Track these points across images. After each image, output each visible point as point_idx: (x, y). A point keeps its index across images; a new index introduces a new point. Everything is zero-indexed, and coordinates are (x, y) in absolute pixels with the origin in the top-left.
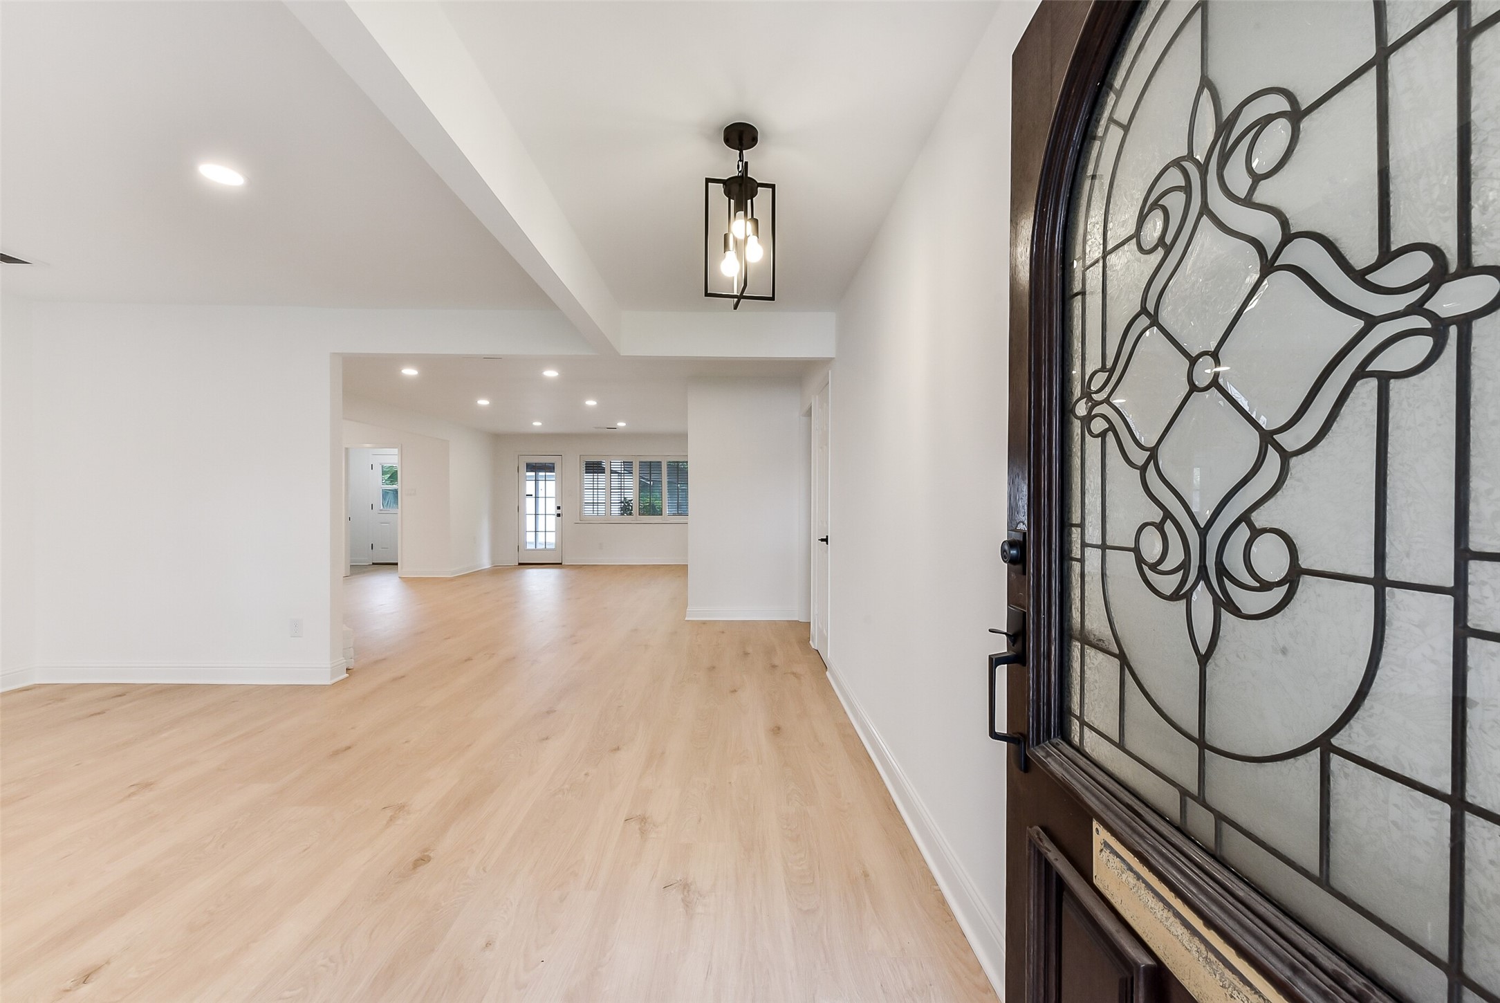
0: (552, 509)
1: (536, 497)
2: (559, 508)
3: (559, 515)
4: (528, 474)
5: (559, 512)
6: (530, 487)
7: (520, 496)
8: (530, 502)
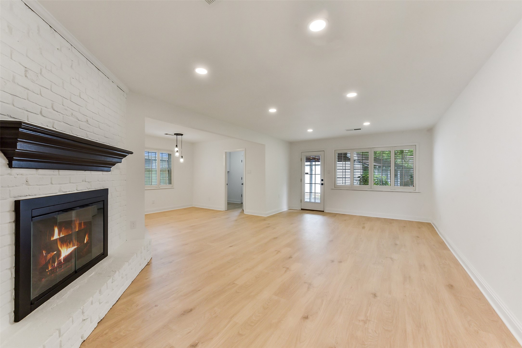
0: (318, 181)
1: (311, 174)
2: (322, 180)
3: (322, 184)
4: (307, 163)
5: (323, 182)
6: (307, 169)
7: (302, 174)
8: (307, 177)
